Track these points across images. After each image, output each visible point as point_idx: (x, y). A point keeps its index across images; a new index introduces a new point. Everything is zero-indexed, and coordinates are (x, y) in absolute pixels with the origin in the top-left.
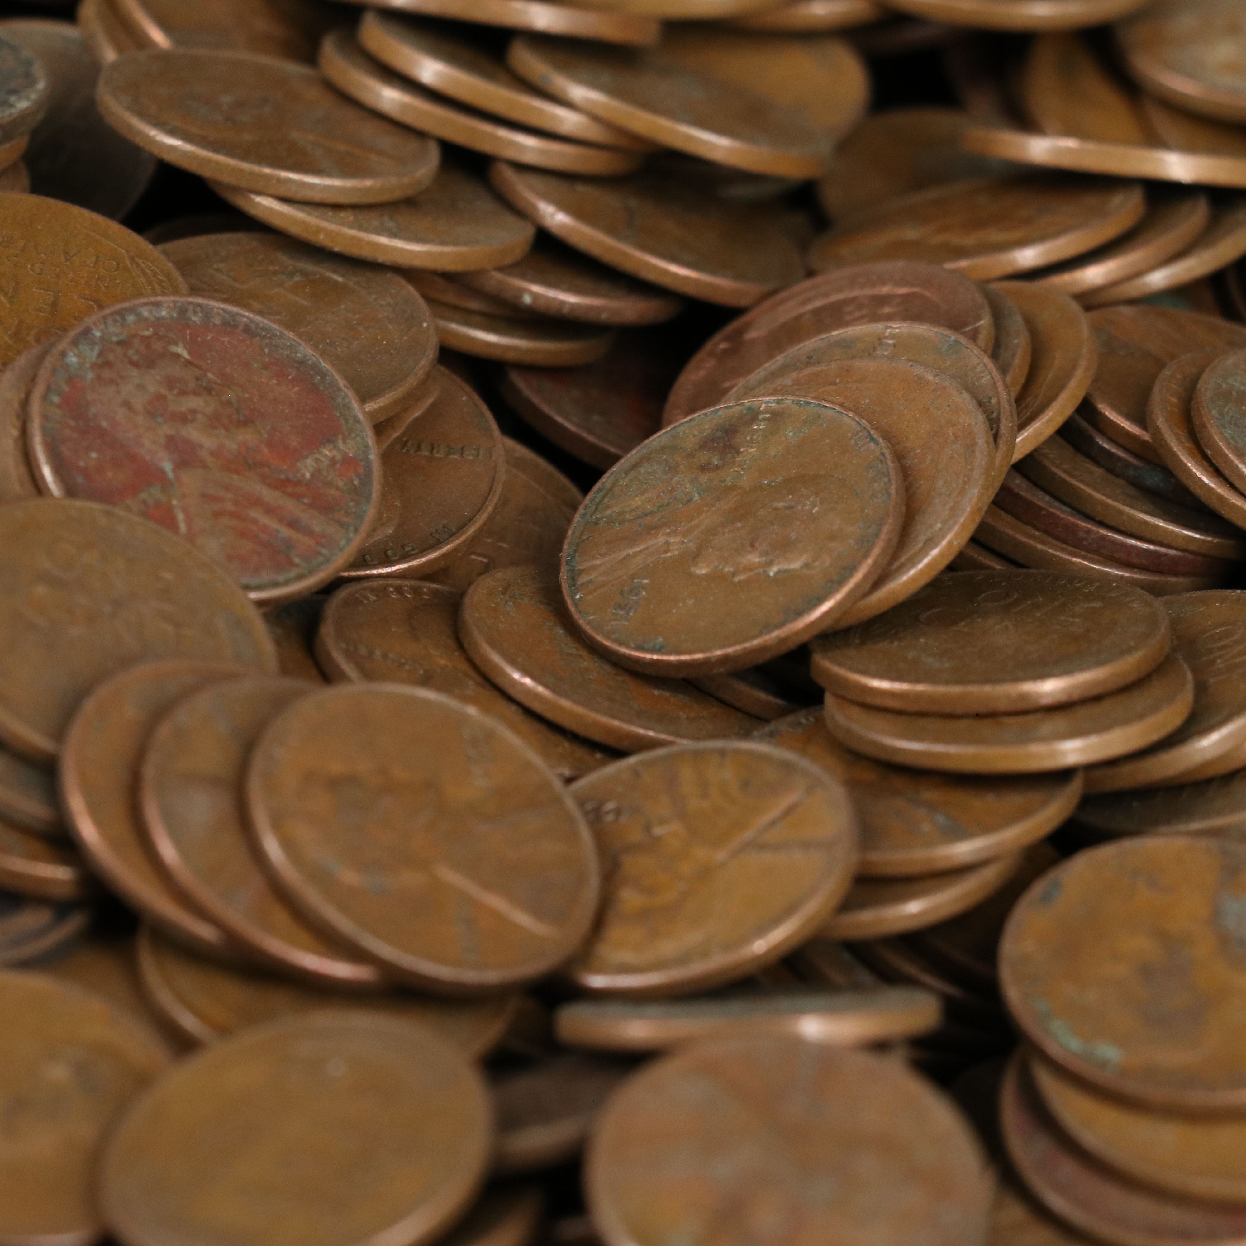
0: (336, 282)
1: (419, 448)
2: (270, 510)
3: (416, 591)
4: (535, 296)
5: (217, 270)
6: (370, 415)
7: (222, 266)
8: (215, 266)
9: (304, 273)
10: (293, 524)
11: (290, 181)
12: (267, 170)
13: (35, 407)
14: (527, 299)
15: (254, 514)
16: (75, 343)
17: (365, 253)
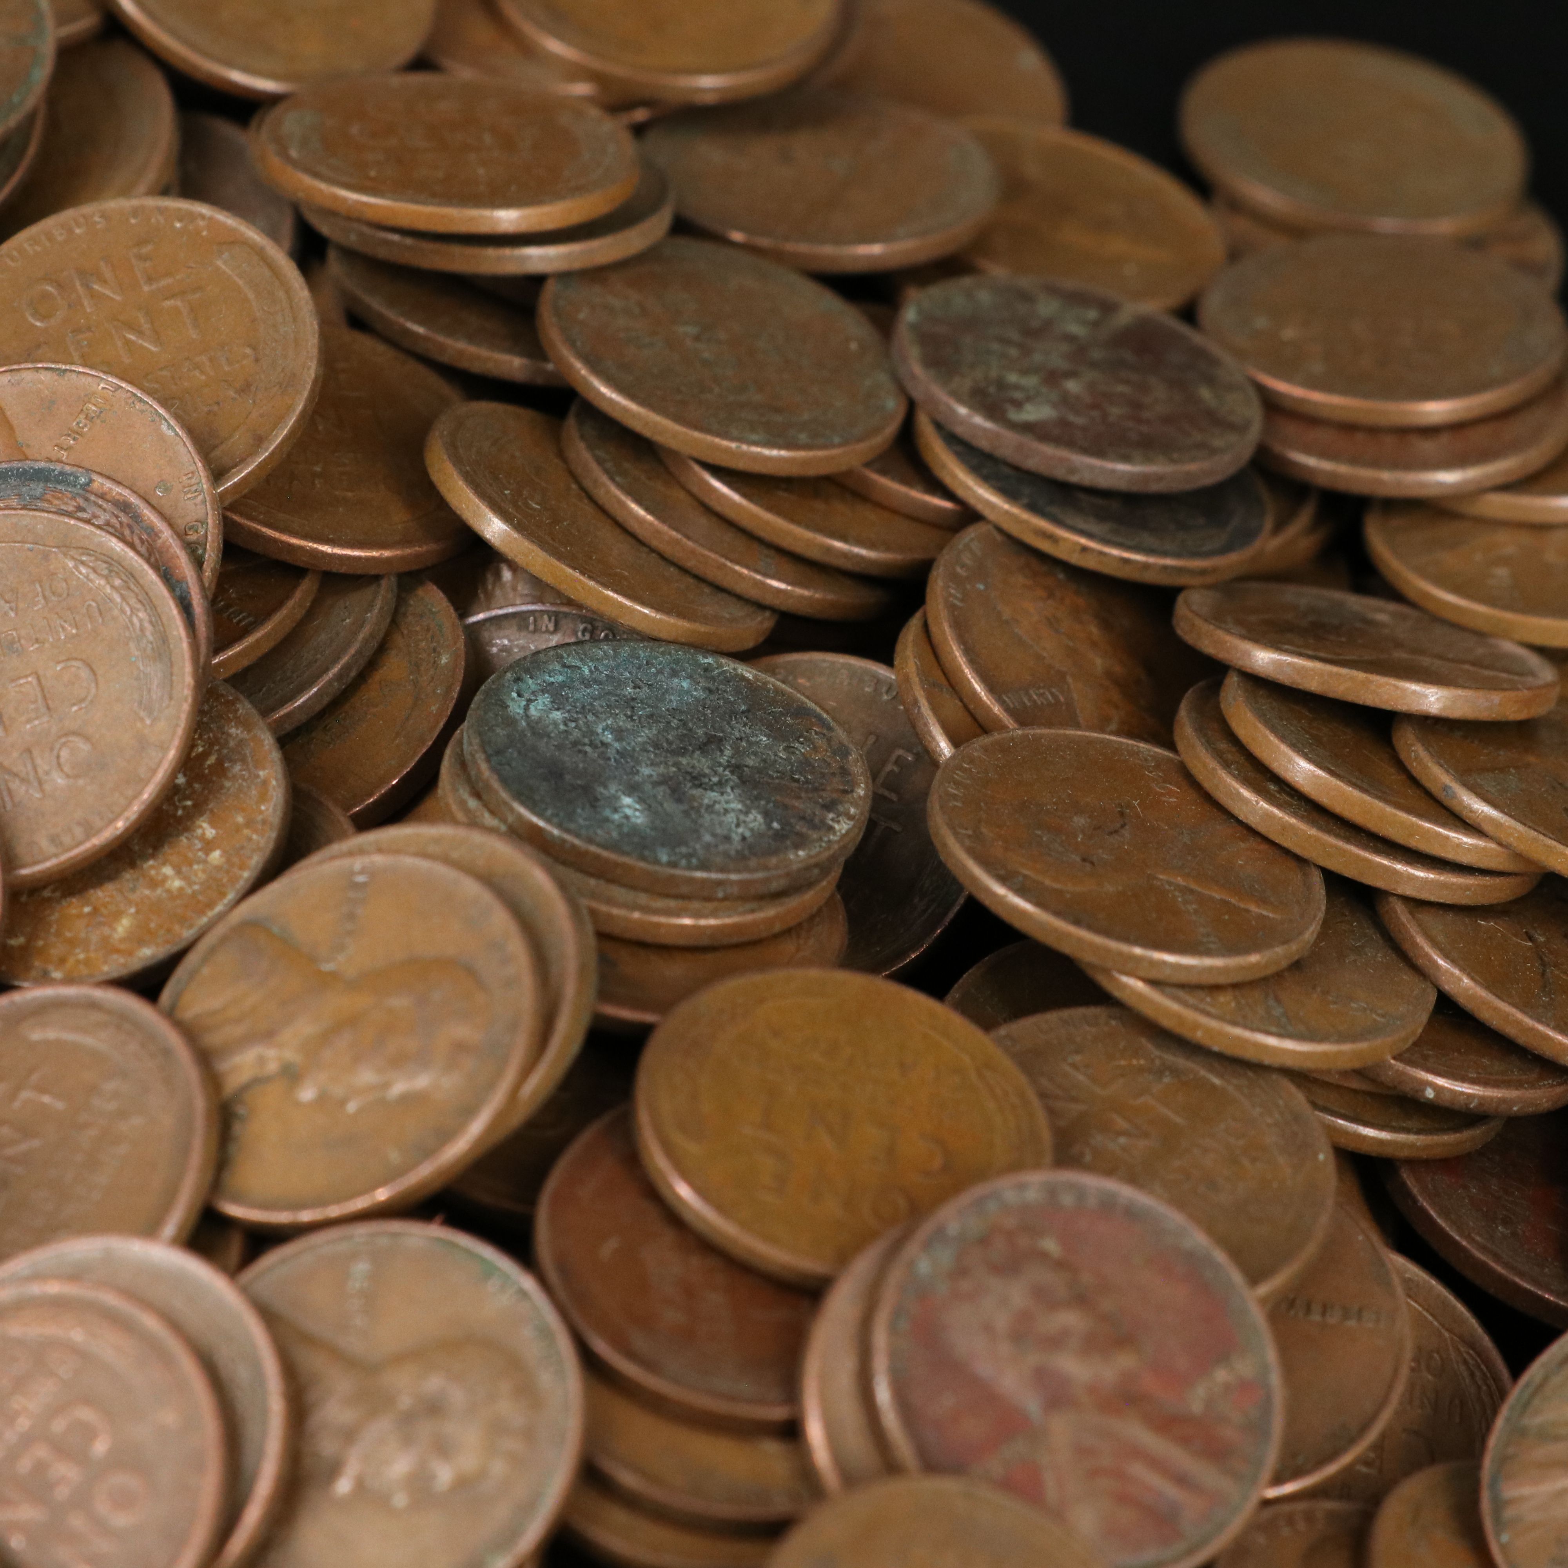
0: (1214, 1086)
1: (1308, 1310)
2: (1155, 1463)
3: (1309, 1517)
4: (1438, 1089)
5: (1074, 1066)
6: (1263, 1301)
7: (1078, 1058)
8: (1070, 1060)
9: (1175, 1071)
10: (1181, 1480)
11: (1164, 963)
12: (1138, 951)
13: (881, 1339)
14: (1430, 1094)
15: (1138, 1470)
16: (927, 1245)
17: (1249, 1055)
